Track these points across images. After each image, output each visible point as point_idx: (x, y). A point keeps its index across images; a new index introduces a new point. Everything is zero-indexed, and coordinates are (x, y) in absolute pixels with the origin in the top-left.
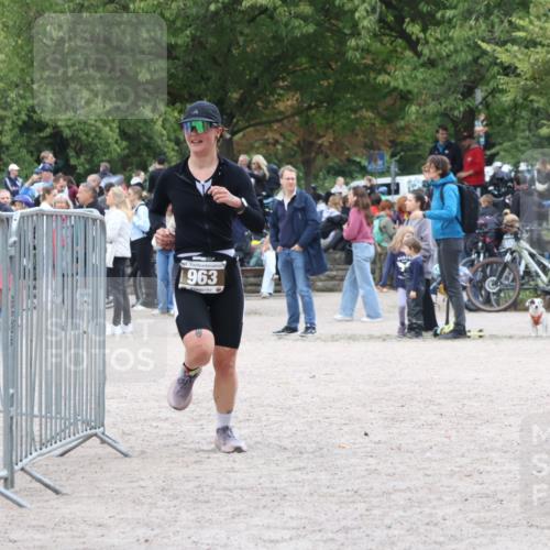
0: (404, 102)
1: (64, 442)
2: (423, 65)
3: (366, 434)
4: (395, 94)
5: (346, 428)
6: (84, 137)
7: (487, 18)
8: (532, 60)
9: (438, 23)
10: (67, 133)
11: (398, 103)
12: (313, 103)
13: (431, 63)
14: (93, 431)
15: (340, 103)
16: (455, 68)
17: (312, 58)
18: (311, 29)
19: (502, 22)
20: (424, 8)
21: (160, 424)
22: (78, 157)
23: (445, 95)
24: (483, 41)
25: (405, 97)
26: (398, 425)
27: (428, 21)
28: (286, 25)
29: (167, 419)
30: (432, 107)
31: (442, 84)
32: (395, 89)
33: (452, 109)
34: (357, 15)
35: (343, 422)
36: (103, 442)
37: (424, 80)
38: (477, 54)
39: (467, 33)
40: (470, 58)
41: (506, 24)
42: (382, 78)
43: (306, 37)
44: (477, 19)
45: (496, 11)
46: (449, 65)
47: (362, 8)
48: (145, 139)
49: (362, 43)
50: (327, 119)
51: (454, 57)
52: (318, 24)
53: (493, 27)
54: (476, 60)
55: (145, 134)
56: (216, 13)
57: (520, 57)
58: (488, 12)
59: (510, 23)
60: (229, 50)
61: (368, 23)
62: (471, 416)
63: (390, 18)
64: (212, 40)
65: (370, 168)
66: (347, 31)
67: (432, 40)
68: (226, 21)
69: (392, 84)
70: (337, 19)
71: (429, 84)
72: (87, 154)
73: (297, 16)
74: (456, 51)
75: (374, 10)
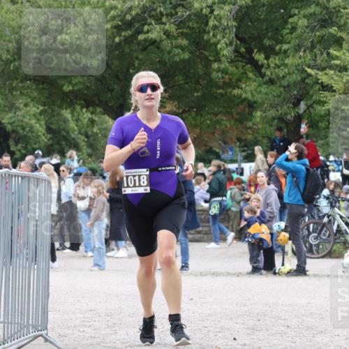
0: (251, 109)
1: (19, 339)
2: (265, 83)
3: (235, 339)
4: (245, 103)
5: (220, 335)
6: (21, 131)
7: (311, 50)
8: (344, 81)
9: (277, 54)
10: (9, 128)
11: (247, 109)
12: (187, 109)
13: (271, 82)
14: (40, 333)
15: (207, 109)
16: (289, 86)
17: (187, 77)
18: (186, 56)
19: (322, 54)
20: (267, 42)
21: (86, 329)
22: (16, 145)
23: (281, 104)
24: (309, 67)
25: (252, 106)
26: (257, 333)
27: (269, 52)
28: (169, 53)
29: (90, 326)
30: (272, 113)
31: (279, 96)
32: (246, 99)
33: (286, 114)
34: (219, 46)
35: (218, 330)
36: (46, 340)
37: (266, 94)
38: (304, 76)
39: (297, 61)
40: (299, 78)
41: (325, 55)
42: (236, 92)
43: (183, 61)
44: (305, 51)
45: (318, 46)
46: (285, 83)
47: (223, 41)
48: (64, 134)
49: (222, 66)
50: (196, 120)
51: (288, 78)
52: (191, 53)
53: (316, 57)
54: (303, 80)
55: (64, 129)
56: (119, 44)
57: (335, 78)
58: (313, 47)
59: (328, 54)
60: (128, 70)
61: (227, 52)
62: (309, 328)
63: (243, 50)
64: (116, 63)
65: (223, 156)
66: (211, 58)
67: (272, 65)
68: (127, 50)
69: (243, 96)
70: (205, 49)
71: (270, 96)
72: (22, 143)
73: (177, 47)
74: (289, 74)
75: (231, 43)
